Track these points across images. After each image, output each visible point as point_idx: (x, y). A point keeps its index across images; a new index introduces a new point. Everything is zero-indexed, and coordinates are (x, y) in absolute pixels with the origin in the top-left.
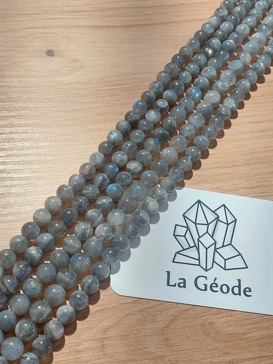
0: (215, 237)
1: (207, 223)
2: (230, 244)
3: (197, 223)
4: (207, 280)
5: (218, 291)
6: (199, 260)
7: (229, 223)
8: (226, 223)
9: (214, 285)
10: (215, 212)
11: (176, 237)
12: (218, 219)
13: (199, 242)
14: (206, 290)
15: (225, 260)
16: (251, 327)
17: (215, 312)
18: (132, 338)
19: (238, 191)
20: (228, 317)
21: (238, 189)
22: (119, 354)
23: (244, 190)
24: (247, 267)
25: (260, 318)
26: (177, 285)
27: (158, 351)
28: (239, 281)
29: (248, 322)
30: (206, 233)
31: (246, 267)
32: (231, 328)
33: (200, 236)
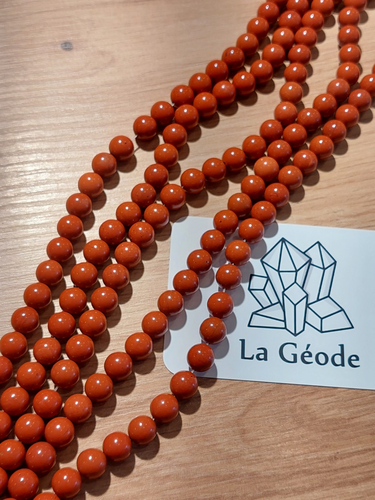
0: (307, 288)
1: (294, 270)
2: (329, 296)
3: (281, 270)
4: (296, 347)
5: (312, 363)
6: (285, 321)
7: (326, 267)
8: (322, 266)
9: (307, 354)
10: (306, 253)
11: (252, 291)
12: (310, 262)
13: (285, 297)
14: (295, 361)
15: (322, 319)
16: (360, 408)
17: (309, 391)
18: (196, 433)
19: (338, 221)
20: (328, 396)
21: (338, 218)
22: (179, 455)
23: (346, 220)
24: (353, 327)
25: (372, 396)
26: (255, 357)
27: (232, 449)
28: (342, 346)
29: (355, 402)
30: (293, 284)
31: (350, 326)
32: (332, 412)
33: (286, 288)
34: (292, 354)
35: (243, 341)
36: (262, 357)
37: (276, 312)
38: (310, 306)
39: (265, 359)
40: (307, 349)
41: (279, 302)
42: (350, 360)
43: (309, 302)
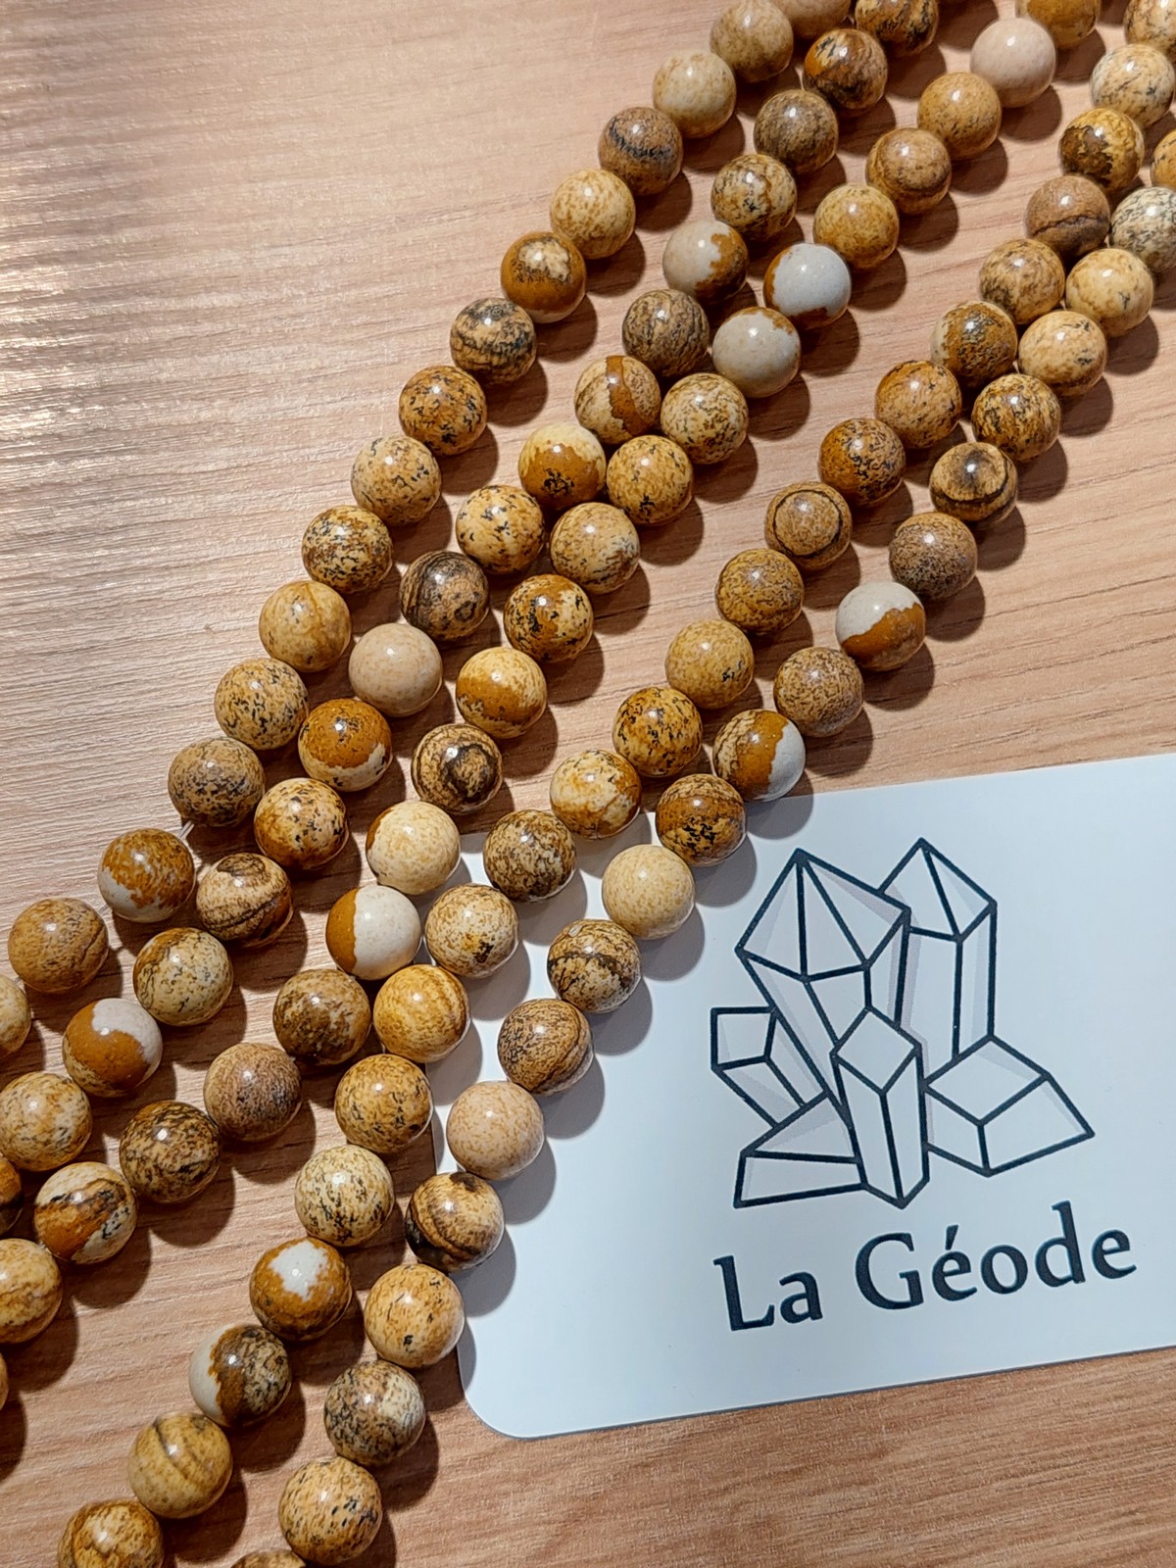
34: (902, 1275)
35: (727, 1265)
36: (801, 1307)
37: (823, 1132)
38: (933, 1086)
39: (815, 1312)
40: (949, 1245)
41: (826, 1093)
42: (1099, 1254)
43: (927, 1073)
